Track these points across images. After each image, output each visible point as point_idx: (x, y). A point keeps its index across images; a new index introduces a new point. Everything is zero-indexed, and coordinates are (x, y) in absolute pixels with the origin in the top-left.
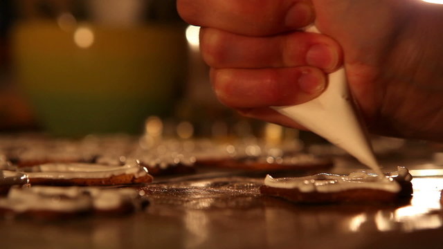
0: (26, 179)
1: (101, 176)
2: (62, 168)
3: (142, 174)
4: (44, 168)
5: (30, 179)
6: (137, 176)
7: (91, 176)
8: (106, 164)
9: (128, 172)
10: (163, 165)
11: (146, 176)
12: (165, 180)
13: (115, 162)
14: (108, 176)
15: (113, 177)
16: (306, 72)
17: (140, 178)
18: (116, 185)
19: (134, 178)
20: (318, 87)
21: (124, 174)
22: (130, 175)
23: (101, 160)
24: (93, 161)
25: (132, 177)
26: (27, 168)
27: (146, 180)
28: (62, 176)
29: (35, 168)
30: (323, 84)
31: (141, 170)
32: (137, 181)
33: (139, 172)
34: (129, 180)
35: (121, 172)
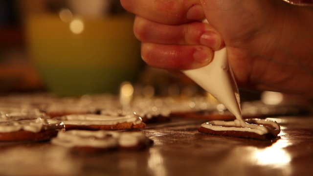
0: (63, 125)
1: (110, 123)
2: (82, 117)
3: (139, 122)
4: (69, 117)
5: (66, 125)
6: (135, 124)
7: (103, 123)
8: (108, 115)
9: (129, 121)
10: (149, 116)
11: (141, 124)
12: (153, 127)
13: (115, 114)
14: (115, 123)
15: (118, 124)
16: (200, 49)
17: (137, 125)
18: (120, 130)
19: (133, 125)
20: (207, 60)
21: (126, 122)
22: (130, 123)
23: (103, 112)
24: (98, 113)
25: (131, 124)
26: (58, 118)
27: (141, 126)
28: (83, 123)
29: (63, 118)
30: (210, 58)
31: (138, 119)
32: (135, 127)
33: (136, 121)
34: (129, 126)
35: (124, 121)
